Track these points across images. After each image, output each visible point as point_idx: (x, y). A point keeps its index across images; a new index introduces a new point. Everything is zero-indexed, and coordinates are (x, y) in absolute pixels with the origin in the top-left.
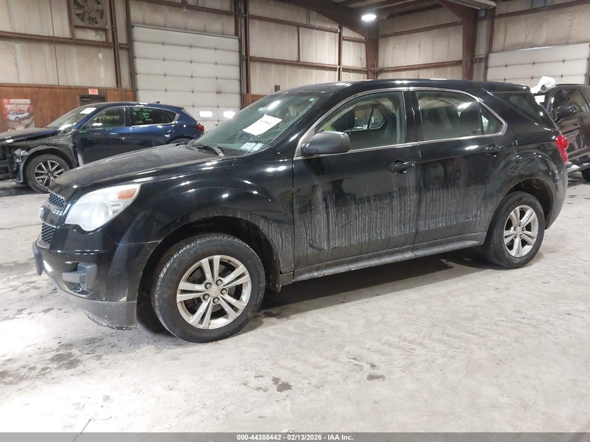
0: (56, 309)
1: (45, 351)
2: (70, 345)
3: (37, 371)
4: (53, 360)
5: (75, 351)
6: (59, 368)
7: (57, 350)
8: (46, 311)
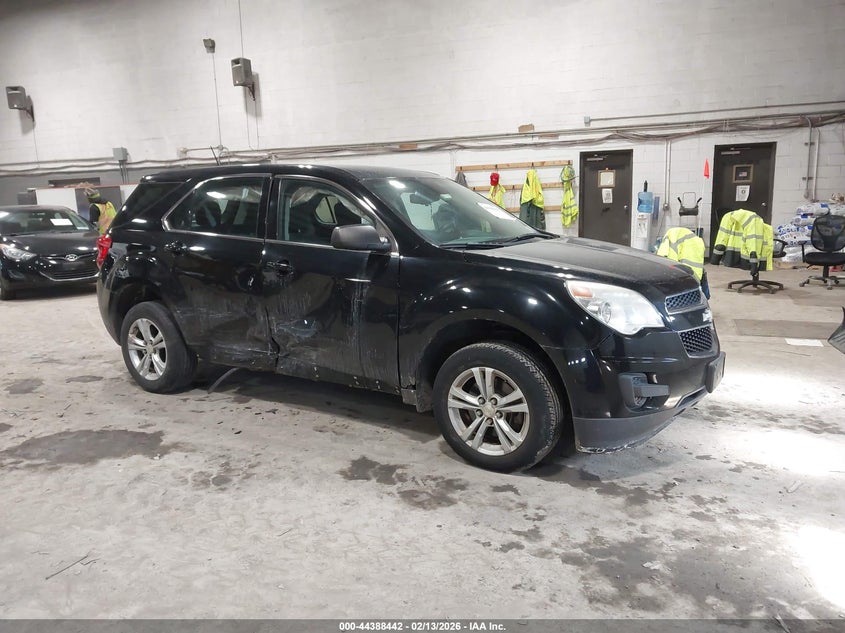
0: (694, 456)
1: (730, 422)
2: (707, 419)
3: (744, 412)
4: (728, 415)
5: (706, 414)
6: (725, 409)
7: (719, 420)
8: (707, 458)
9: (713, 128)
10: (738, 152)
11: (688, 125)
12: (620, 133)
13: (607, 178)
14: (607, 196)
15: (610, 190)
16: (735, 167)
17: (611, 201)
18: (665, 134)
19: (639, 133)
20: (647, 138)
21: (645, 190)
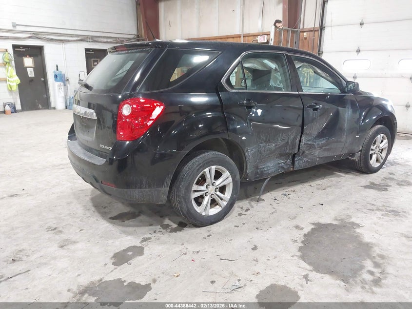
9: (83, 39)
10: (93, 53)
11: (72, 36)
12: (35, 35)
13: (28, 62)
14: (31, 73)
15: (32, 69)
16: (92, 59)
17: (34, 76)
18: (61, 39)
19: (46, 36)
20: (52, 40)
21: (57, 70)
